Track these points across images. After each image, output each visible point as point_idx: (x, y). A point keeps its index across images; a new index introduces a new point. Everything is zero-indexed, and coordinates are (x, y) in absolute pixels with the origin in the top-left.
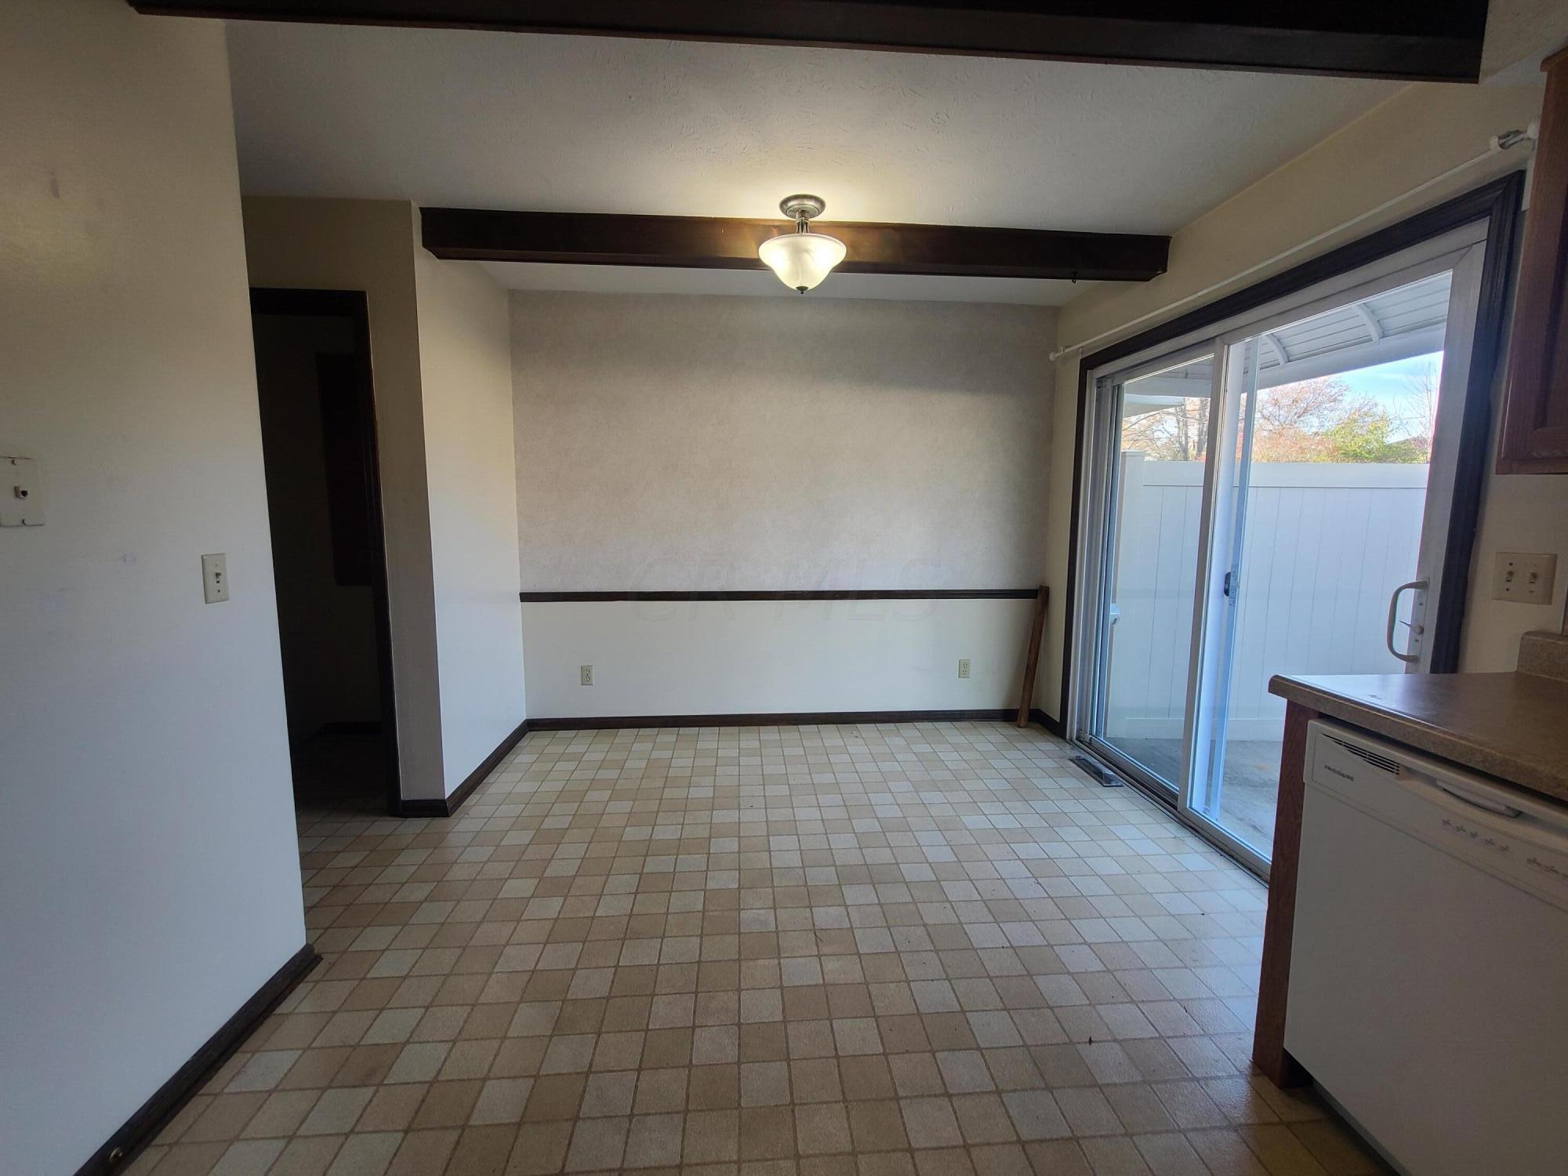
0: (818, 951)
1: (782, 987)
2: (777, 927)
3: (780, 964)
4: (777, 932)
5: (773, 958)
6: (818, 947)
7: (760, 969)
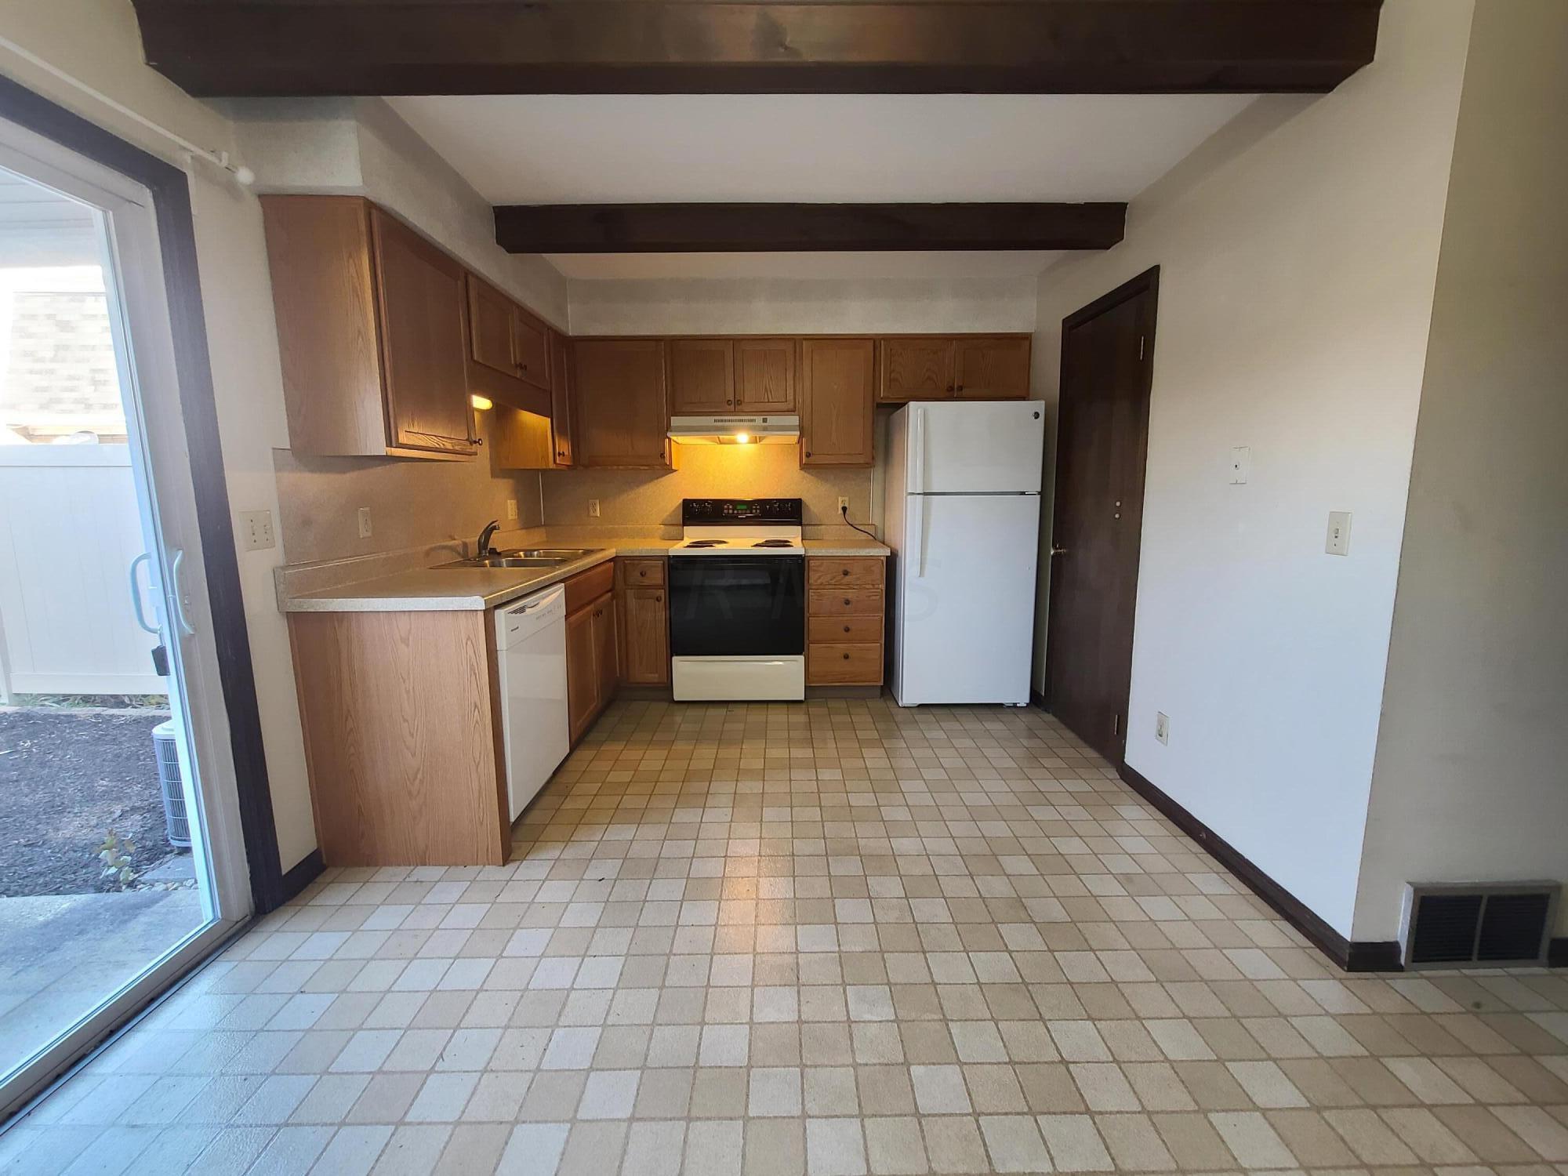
0: (797, 958)
1: (836, 923)
2: (845, 991)
3: (839, 946)
4: (844, 984)
5: (846, 952)
6: (797, 963)
7: (858, 942)
